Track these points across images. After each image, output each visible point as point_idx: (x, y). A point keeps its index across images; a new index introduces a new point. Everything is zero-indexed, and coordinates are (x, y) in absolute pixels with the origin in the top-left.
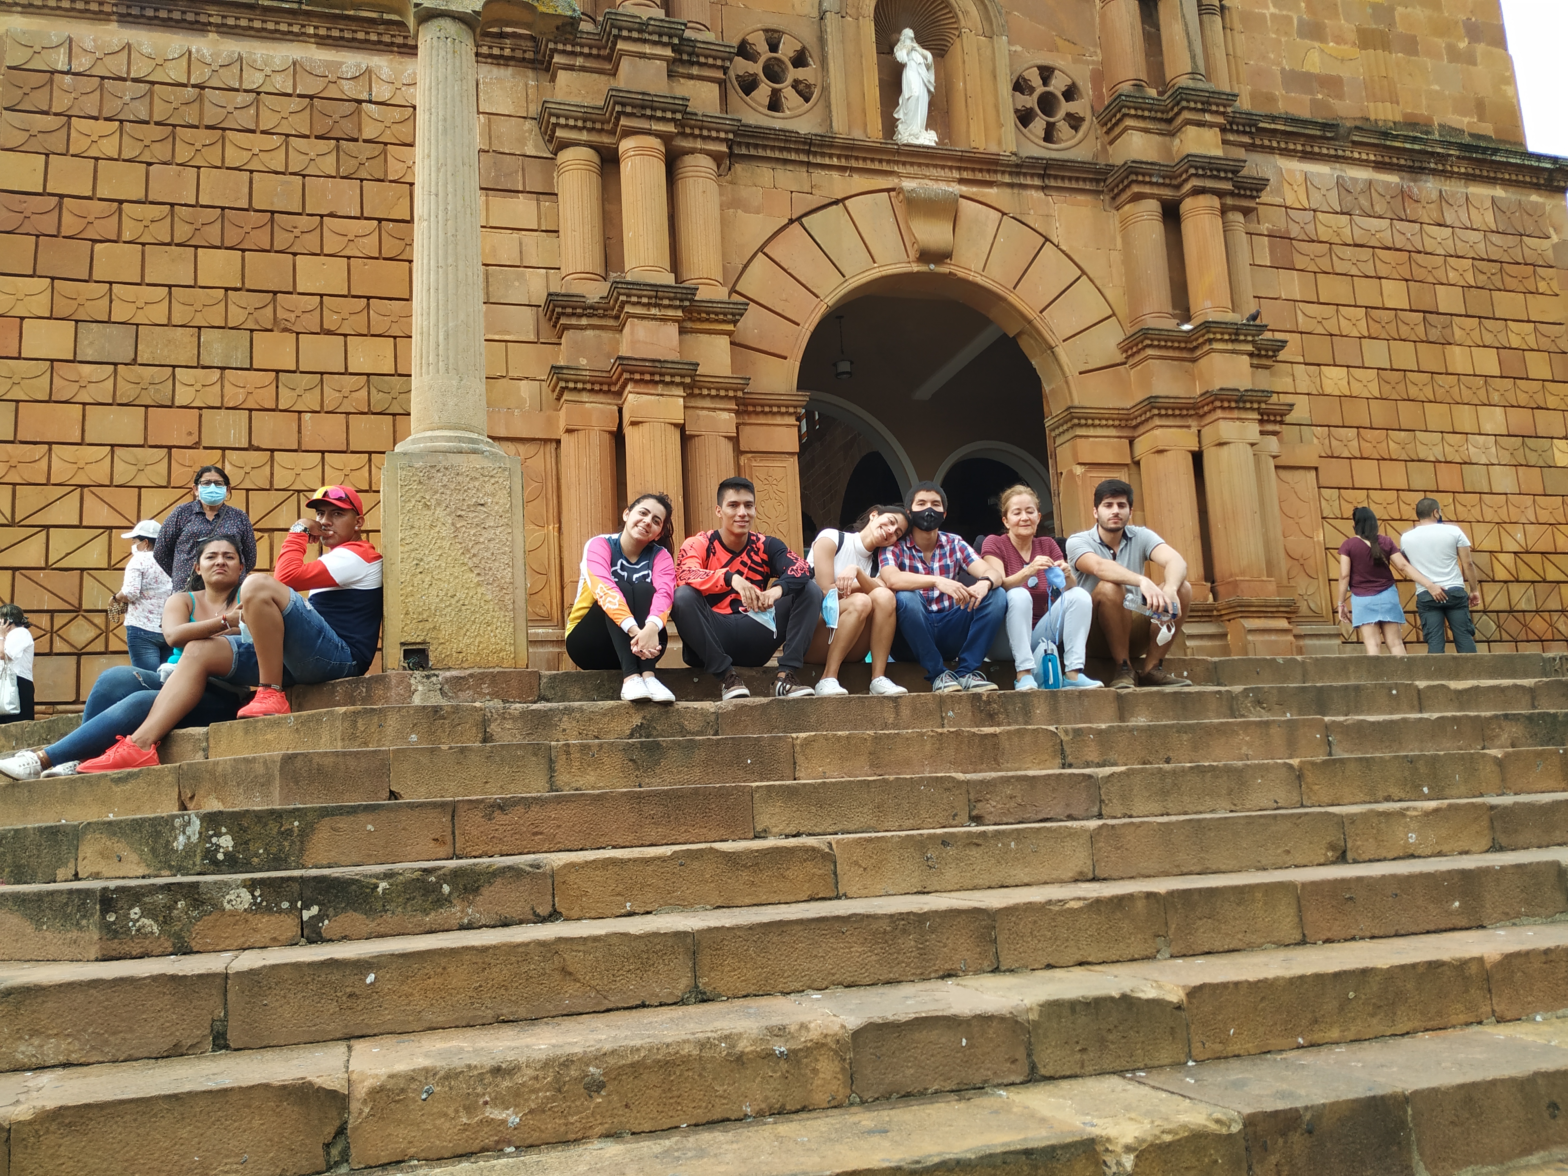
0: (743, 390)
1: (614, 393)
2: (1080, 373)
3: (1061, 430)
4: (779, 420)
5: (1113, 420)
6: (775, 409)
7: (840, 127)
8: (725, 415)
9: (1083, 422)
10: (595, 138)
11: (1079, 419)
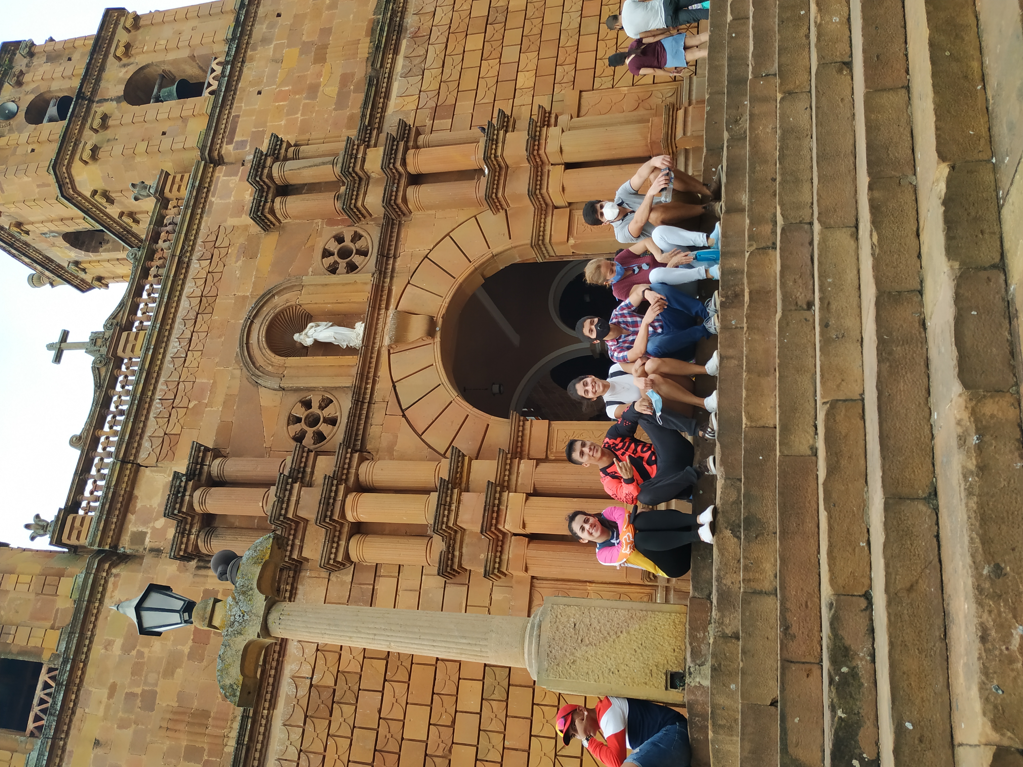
0: (507, 454)
1: (504, 538)
2: (510, 238)
3: (545, 252)
4: (527, 432)
5: (541, 218)
6: (520, 434)
7: (348, 382)
8: (522, 466)
9: (541, 238)
10: (344, 537)
11: (539, 240)
